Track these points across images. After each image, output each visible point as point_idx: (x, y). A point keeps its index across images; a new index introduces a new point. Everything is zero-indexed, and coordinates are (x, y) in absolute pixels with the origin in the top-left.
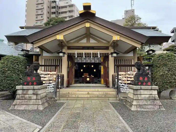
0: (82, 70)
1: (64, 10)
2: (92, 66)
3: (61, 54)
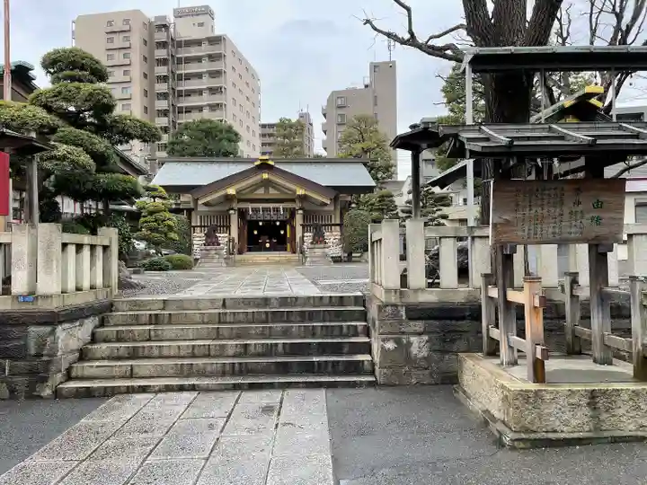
0: (256, 232)
1: (194, 52)
2: (278, 223)
3: (231, 212)
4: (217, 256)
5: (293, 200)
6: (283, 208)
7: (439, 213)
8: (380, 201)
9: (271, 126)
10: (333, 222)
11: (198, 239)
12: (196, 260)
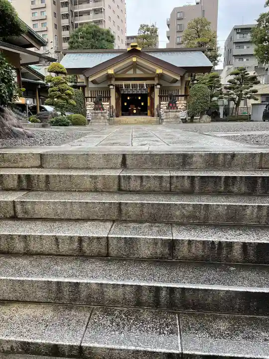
0: (126, 104)
2: (139, 98)
3: (111, 87)
4: (103, 118)
5: (153, 79)
6: (146, 85)
7: (251, 89)
8: (210, 81)
9: (132, 38)
10: (180, 94)
11: (90, 106)
12: (89, 120)
